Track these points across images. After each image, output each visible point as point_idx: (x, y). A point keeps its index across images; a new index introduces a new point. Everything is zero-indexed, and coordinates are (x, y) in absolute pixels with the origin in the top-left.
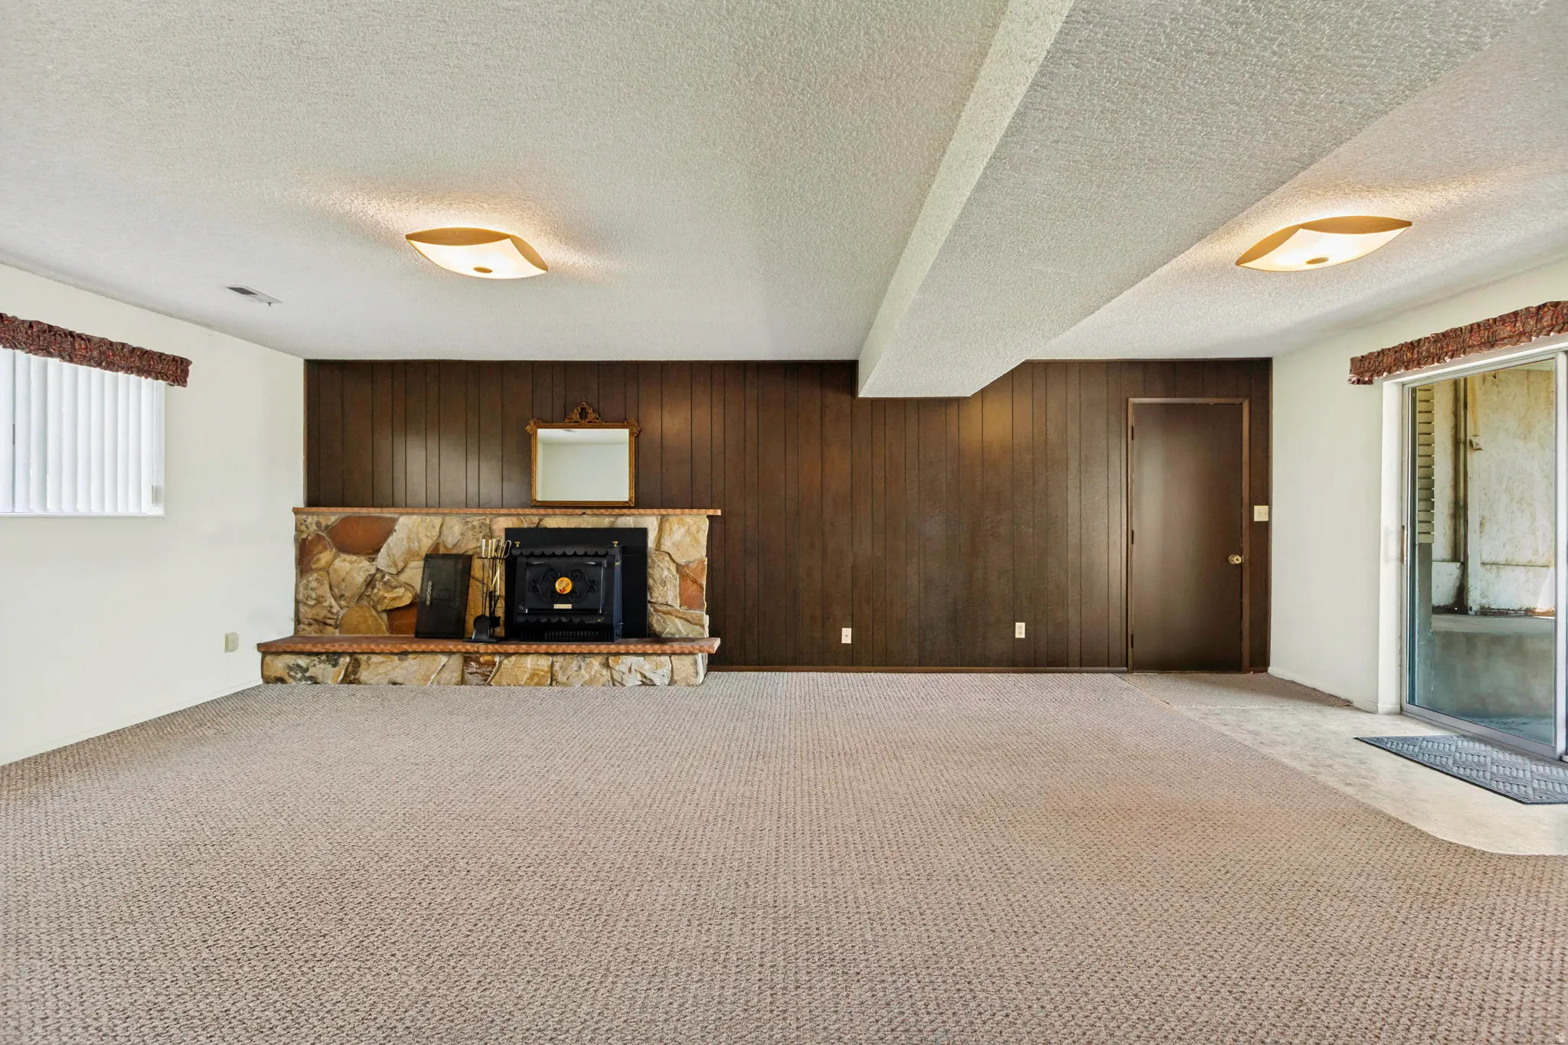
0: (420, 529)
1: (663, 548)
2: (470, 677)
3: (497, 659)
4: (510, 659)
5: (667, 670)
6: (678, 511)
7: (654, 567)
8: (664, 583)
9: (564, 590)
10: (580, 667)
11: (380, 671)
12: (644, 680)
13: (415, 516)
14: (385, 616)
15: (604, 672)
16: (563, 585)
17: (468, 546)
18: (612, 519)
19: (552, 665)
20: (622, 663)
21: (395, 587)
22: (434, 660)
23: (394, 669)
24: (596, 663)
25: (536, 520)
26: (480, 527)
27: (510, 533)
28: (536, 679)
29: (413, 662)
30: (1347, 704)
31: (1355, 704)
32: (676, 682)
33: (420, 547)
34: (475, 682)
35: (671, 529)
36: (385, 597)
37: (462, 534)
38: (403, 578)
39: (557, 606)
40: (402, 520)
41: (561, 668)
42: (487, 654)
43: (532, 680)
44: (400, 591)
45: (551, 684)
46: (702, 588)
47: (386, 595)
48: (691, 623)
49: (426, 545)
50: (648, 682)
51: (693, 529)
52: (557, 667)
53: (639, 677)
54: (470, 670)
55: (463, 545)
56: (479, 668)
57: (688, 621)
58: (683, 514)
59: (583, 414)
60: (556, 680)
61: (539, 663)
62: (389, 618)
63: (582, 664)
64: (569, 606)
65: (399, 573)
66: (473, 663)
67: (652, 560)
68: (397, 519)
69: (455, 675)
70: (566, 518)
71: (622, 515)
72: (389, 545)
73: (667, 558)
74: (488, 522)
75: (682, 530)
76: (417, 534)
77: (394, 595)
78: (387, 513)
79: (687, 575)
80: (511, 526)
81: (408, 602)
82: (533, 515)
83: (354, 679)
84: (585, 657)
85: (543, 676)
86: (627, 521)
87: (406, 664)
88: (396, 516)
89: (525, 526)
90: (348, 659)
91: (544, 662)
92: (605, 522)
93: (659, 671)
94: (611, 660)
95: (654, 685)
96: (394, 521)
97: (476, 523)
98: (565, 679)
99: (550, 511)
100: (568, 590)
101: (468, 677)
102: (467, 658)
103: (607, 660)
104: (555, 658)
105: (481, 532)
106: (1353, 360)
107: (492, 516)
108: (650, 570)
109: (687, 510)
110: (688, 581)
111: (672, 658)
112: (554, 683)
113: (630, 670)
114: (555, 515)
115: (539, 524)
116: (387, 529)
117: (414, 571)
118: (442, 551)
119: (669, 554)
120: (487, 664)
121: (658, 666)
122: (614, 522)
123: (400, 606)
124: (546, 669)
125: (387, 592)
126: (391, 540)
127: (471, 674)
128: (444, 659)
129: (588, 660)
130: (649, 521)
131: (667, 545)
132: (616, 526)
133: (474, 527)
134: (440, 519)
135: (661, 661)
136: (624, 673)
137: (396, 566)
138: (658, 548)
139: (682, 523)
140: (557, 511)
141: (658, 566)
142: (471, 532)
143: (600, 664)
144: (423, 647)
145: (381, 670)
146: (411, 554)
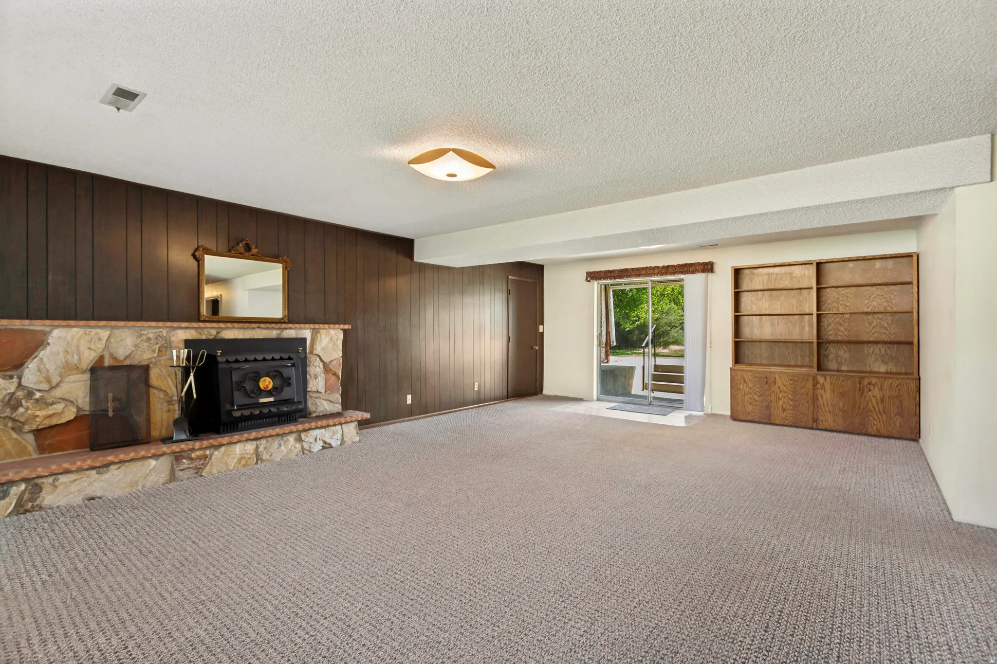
0: (82, 342)
1: (315, 352)
2: (181, 473)
3: (208, 452)
4: (220, 450)
5: (339, 436)
6: (327, 326)
7: (310, 366)
8: (316, 377)
9: (267, 387)
10: (280, 445)
11: (72, 490)
12: (325, 445)
13: (76, 329)
14: (31, 438)
15: (298, 445)
16: (266, 383)
17: (144, 356)
18: (278, 332)
19: (257, 448)
20: (311, 436)
21: (53, 404)
22: (142, 466)
23: (90, 484)
24: (291, 439)
25: (214, 332)
26: (156, 339)
27: (188, 343)
28: (243, 462)
29: (116, 472)
30: (581, 400)
31: (585, 399)
32: (345, 442)
33: (80, 359)
34: (186, 477)
35: (321, 338)
36: (37, 416)
37: (136, 346)
38: (58, 393)
39: (262, 400)
40: (56, 332)
41: (265, 448)
42: (200, 449)
43: (240, 463)
44: (59, 407)
45: (257, 463)
46: (339, 378)
47: (38, 413)
48: (333, 403)
49: (88, 358)
50: (327, 446)
51: (334, 338)
52: (261, 449)
53: (322, 444)
54: (181, 467)
55: (137, 357)
56: (191, 463)
57: (332, 402)
58: (329, 328)
59: (248, 248)
60: (261, 459)
61: (246, 448)
62: (36, 440)
63: (282, 443)
64: (271, 399)
65: (52, 388)
66: (184, 461)
67: (309, 361)
68: (50, 332)
69: (163, 475)
70: (242, 331)
71: (286, 329)
72: (41, 359)
73: (318, 359)
74: (164, 334)
75: (328, 339)
76: (78, 347)
77: (50, 413)
78: (37, 325)
79: (330, 370)
80: (190, 338)
81: (72, 418)
82: (213, 328)
83: (33, 507)
84: (282, 437)
85: (249, 458)
86: (291, 333)
87: (107, 476)
88: (47, 329)
89: (204, 337)
90: (23, 486)
91: (250, 447)
92: (273, 334)
93: (335, 437)
94: (303, 436)
95: (332, 447)
96: (45, 334)
97: (151, 335)
98: (268, 457)
99: (229, 325)
100: (270, 387)
101: (179, 474)
102: (178, 457)
103: (300, 436)
104: (258, 442)
105: (157, 344)
106: (587, 272)
107: (168, 329)
108: (308, 369)
109: (332, 325)
110: (331, 375)
111: (343, 426)
112: (259, 462)
113: (316, 440)
114: (234, 328)
115: (216, 336)
116: (38, 343)
117: (73, 385)
118: (107, 362)
119: (319, 356)
120: (199, 458)
121: (334, 433)
122: (280, 334)
123: (60, 422)
124: (252, 452)
125: (40, 410)
126: (43, 354)
127: (182, 470)
128: (153, 462)
129: (285, 439)
130: (306, 333)
131: (318, 349)
132: (282, 337)
133: (149, 339)
134: (109, 332)
135: (336, 430)
136: (311, 443)
137: (49, 381)
138: (311, 353)
139: (327, 335)
140: (236, 325)
141: (313, 365)
142: (146, 344)
143: (294, 439)
144: (132, 455)
145: (73, 488)
146: (68, 368)
